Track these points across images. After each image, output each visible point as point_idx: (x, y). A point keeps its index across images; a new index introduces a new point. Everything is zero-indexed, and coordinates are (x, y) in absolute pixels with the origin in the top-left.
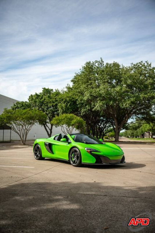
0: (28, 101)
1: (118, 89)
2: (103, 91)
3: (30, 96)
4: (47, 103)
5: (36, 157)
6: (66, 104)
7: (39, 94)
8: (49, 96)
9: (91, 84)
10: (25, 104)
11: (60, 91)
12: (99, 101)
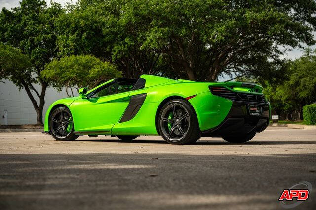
6: (77, 36)
12: (156, 28)
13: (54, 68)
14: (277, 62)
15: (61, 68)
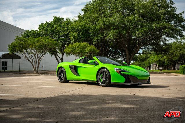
0: (38, 30)
1: (131, 18)
2: (117, 20)
3: (40, 25)
4: (59, 32)
6: (78, 33)
7: (50, 23)
8: (60, 24)
9: (104, 13)
10: (36, 33)
11: (71, 20)
12: (113, 30)
13: (70, 48)
14: (165, 45)
15: (73, 48)
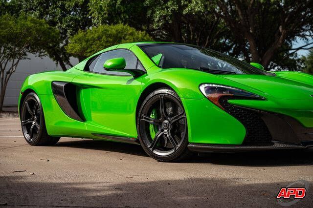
5: (27, 136)
